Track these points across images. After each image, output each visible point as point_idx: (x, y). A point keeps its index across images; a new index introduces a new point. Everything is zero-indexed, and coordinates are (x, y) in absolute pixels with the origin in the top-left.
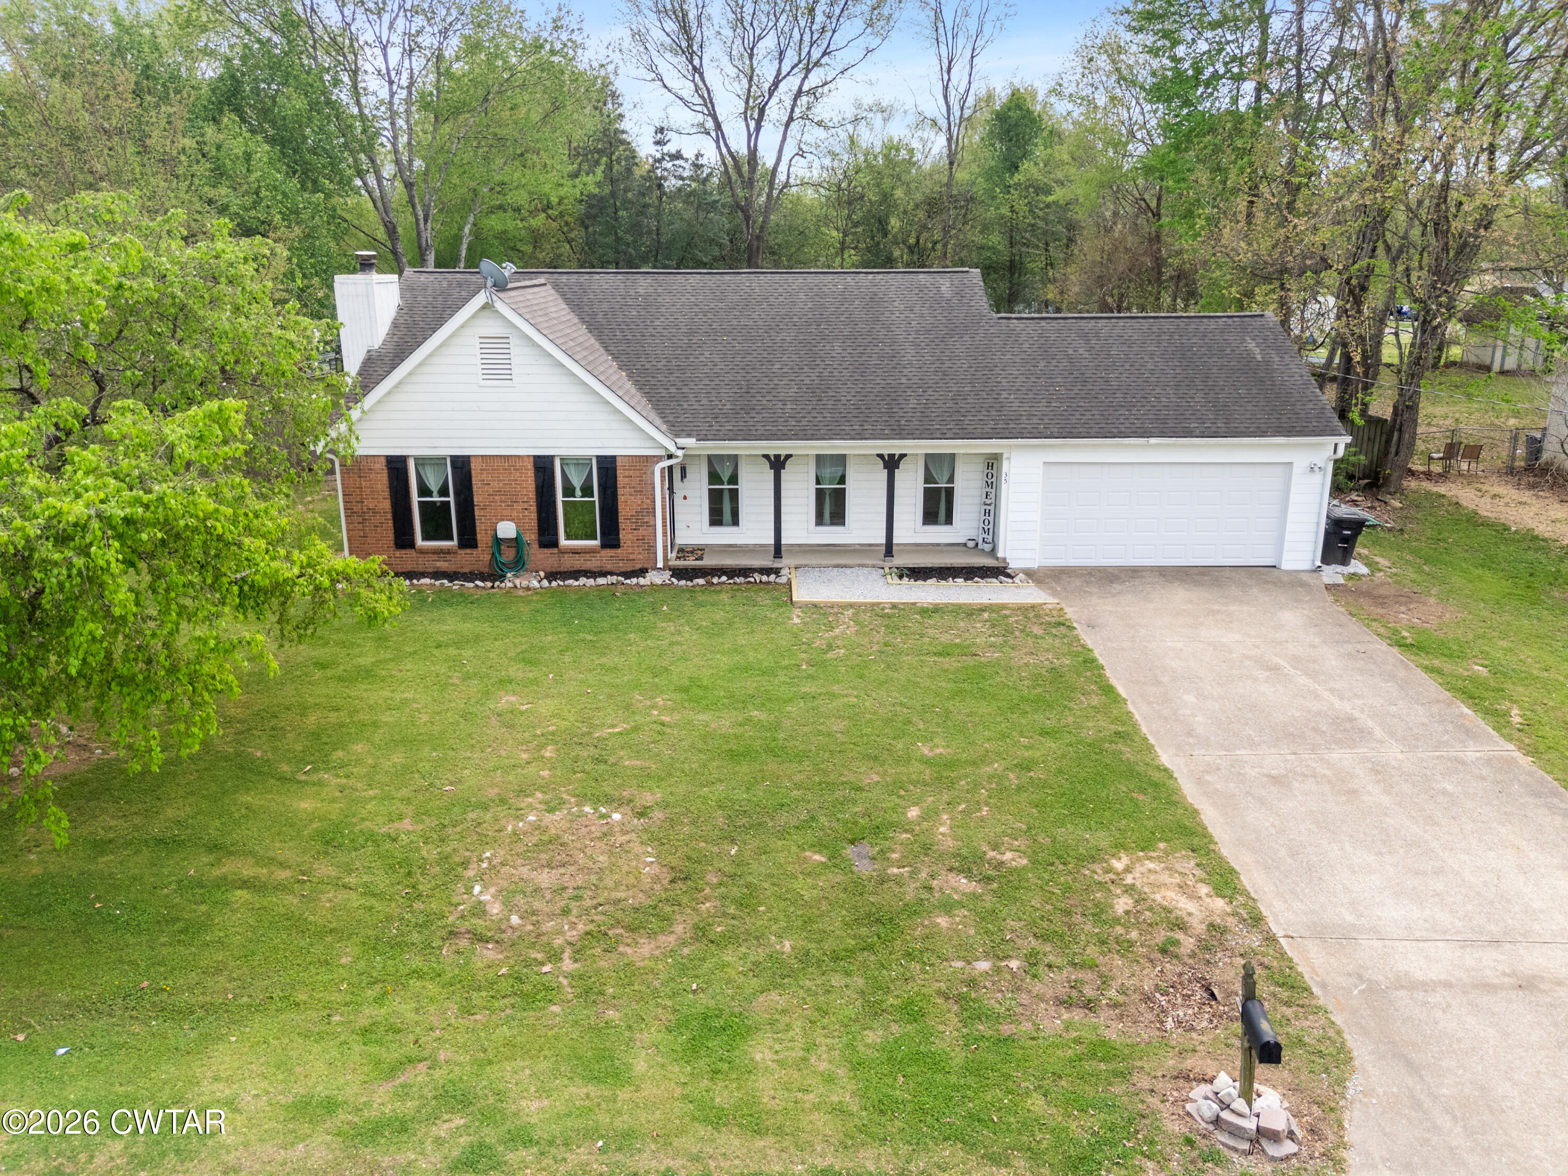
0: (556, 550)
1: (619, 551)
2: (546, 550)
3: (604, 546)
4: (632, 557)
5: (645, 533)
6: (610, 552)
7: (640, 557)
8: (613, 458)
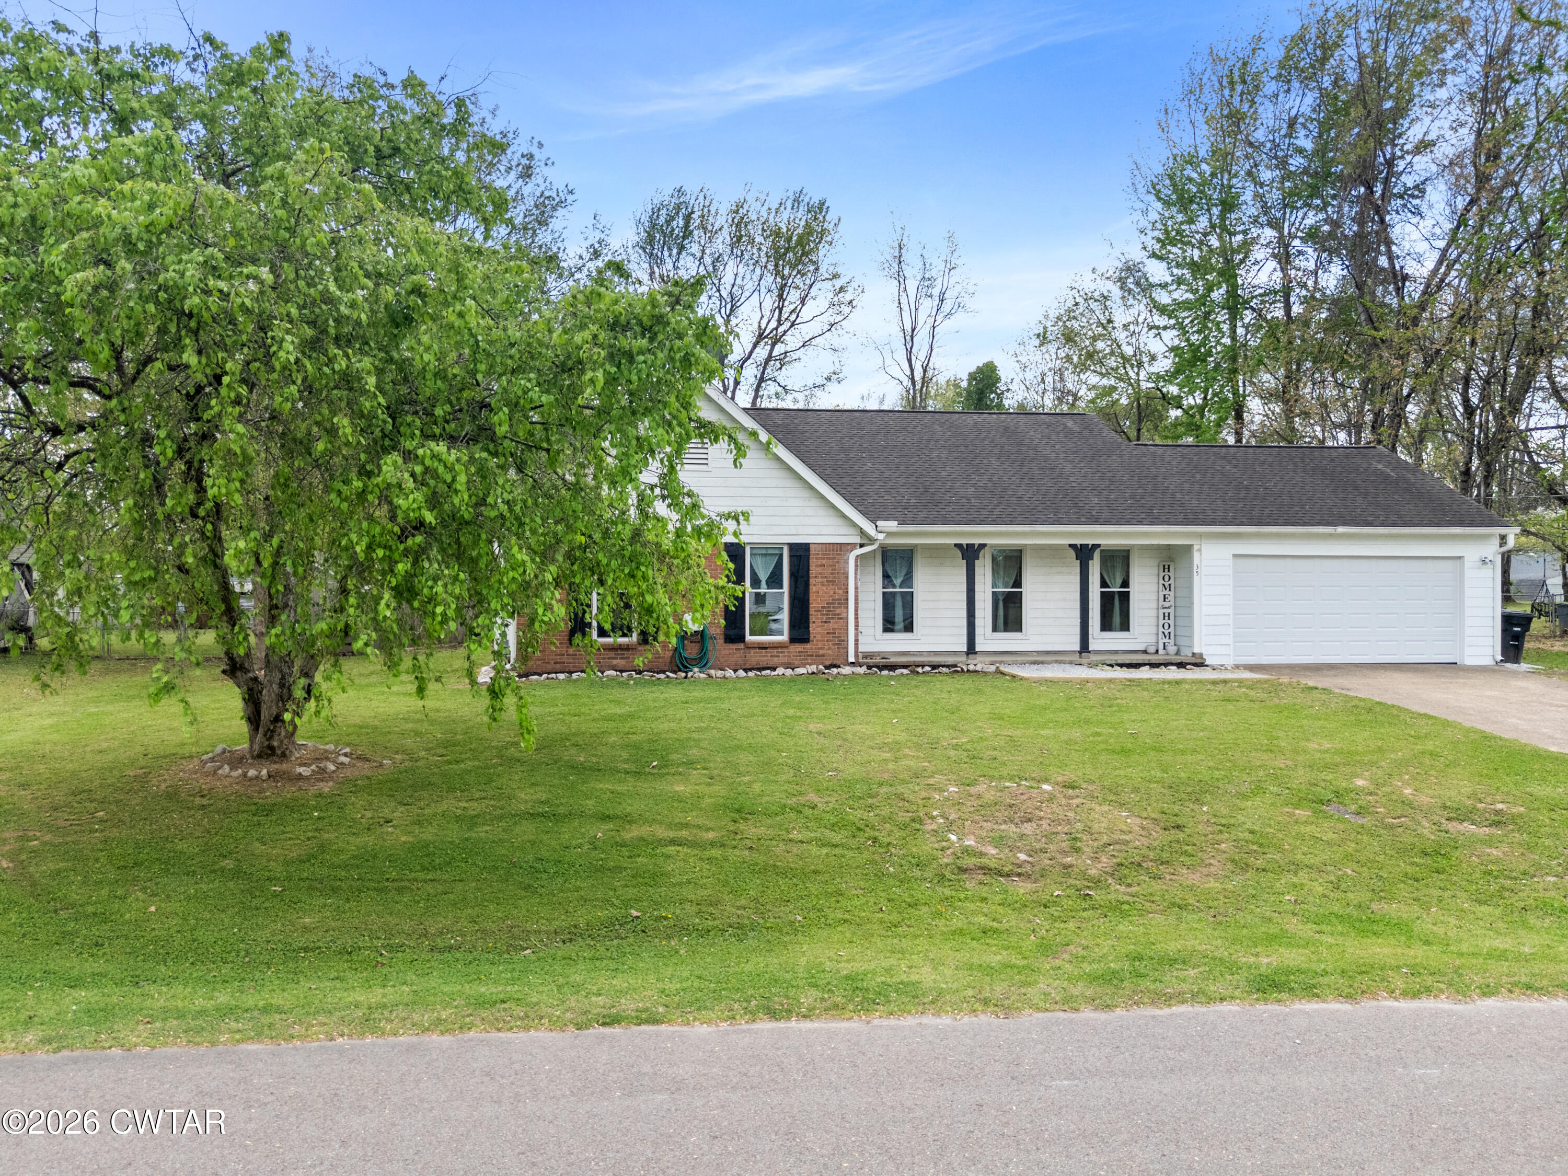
0: (742, 646)
1: (808, 646)
2: (731, 646)
3: (793, 640)
4: (821, 652)
5: (835, 626)
6: (799, 647)
7: (830, 652)
8: (806, 547)
